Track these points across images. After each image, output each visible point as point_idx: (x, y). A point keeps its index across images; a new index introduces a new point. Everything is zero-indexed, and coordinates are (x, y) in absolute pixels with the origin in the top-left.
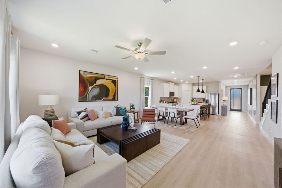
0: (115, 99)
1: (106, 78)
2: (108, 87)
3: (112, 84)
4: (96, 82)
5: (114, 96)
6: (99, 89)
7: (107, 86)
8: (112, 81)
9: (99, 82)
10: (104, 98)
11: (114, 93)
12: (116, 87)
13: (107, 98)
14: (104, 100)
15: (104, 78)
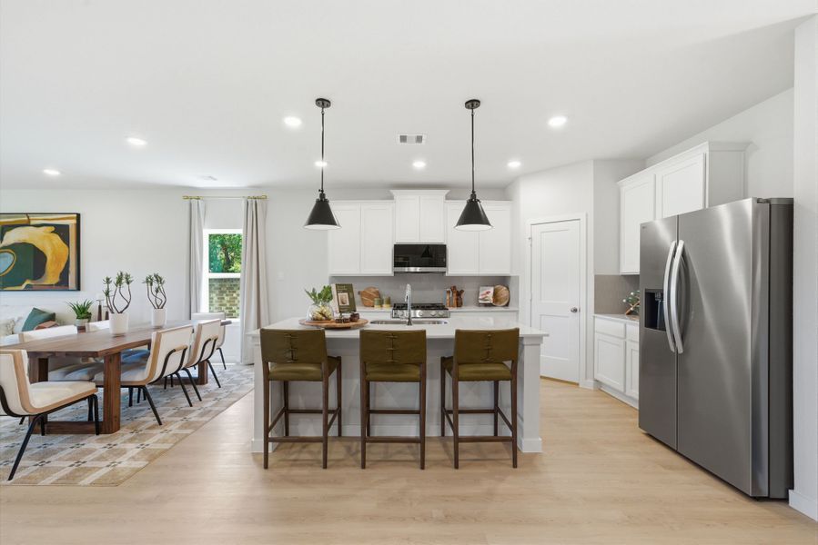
0: (68, 286)
1: (32, 223)
2: (41, 249)
3: (57, 239)
4: (5, 237)
5: (65, 274)
6: (12, 256)
7: (39, 245)
8: (53, 229)
9: (12, 237)
10: (28, 282)
11: (63, 266)
12: (68, 245)
13: (39, 282)
14: (29, 288)
15: (28, 225)
